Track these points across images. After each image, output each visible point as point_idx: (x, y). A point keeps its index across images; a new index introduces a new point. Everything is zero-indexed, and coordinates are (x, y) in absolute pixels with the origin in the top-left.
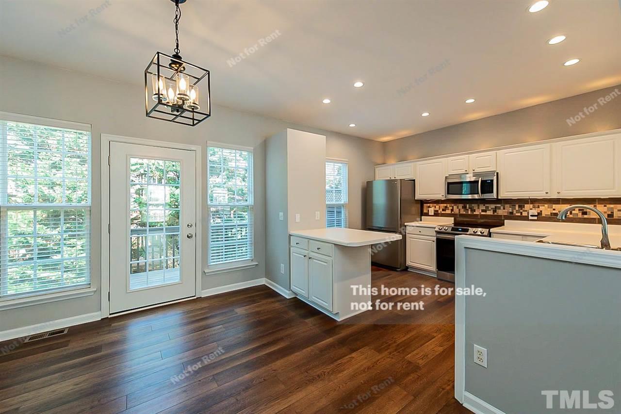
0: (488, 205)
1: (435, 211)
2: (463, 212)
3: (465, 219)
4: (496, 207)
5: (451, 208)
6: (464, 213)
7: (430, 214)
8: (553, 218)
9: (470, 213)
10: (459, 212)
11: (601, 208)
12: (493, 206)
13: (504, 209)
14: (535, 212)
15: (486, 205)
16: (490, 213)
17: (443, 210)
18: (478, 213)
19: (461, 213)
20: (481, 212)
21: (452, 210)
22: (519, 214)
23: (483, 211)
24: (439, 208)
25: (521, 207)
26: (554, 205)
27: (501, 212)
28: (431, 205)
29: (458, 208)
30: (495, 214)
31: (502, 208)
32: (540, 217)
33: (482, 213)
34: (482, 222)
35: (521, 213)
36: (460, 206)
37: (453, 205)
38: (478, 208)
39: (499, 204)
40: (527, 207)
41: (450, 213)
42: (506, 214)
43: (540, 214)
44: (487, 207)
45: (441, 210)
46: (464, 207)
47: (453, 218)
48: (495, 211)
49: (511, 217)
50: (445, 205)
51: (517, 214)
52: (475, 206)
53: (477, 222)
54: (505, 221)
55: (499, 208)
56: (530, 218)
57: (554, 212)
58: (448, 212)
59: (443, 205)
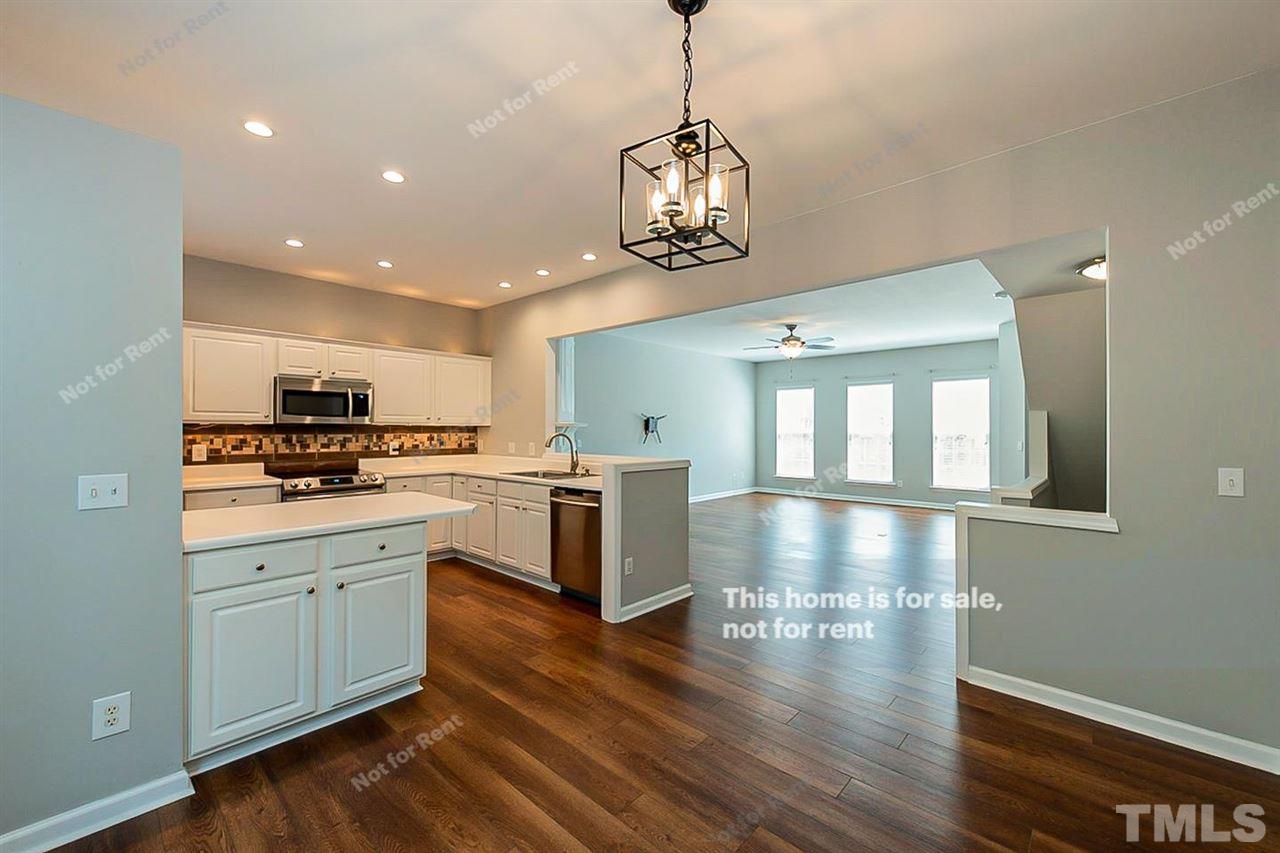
0: (331, 436)
1: (211, 451)
2: (283, 450)
3: (287, 464)
4: (345, 439)
5: (257, 443)
6: (288, 451)
7: (194, 460)
8: (415, 451)
9: (298, 450)
10: (276, 451)
11: (454, 437)
12: (340, 437)
13: (357, 441)
14: (396, 444)
15: (329, 436)
16: (335, 449)
17: (234, 448)
18: (315, 451)
19: (279, 452)
20: (319, 447)
21: (259, 447)
22: (377, 449)
23: (323, 446)
24: (224, 444)
25: (380, 438)
26: (416, 435)
27: (352, 447)
28: (198, 437)
29: (272, 442)
30: (344, 450)
31: (354, 439)
32: (402, 452)
33: (322, 450)
34: (321, 466)
35: (380, 447)
36: (279, 438)
37: (261, 436)
38: (316, 441)
39: (350, 433)
40: (387, 437)
41: (254, 453)
42: (360, 450)
43: (401, 446)
44: (331, 439)
45: (229, 448)
46: (288, 441)
47: (263, 464)
48: (343, 446)
49: (367, 453)
50: (242, 437)
51: (374, 449)
52: (308, 437)
53: (312, 467)
54: (360, 460)
55: (350, 440)
56: (391, 453)
57: (416, 443)
58: (249, 451)
59: (233, 438)
